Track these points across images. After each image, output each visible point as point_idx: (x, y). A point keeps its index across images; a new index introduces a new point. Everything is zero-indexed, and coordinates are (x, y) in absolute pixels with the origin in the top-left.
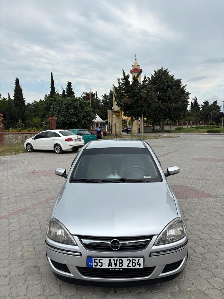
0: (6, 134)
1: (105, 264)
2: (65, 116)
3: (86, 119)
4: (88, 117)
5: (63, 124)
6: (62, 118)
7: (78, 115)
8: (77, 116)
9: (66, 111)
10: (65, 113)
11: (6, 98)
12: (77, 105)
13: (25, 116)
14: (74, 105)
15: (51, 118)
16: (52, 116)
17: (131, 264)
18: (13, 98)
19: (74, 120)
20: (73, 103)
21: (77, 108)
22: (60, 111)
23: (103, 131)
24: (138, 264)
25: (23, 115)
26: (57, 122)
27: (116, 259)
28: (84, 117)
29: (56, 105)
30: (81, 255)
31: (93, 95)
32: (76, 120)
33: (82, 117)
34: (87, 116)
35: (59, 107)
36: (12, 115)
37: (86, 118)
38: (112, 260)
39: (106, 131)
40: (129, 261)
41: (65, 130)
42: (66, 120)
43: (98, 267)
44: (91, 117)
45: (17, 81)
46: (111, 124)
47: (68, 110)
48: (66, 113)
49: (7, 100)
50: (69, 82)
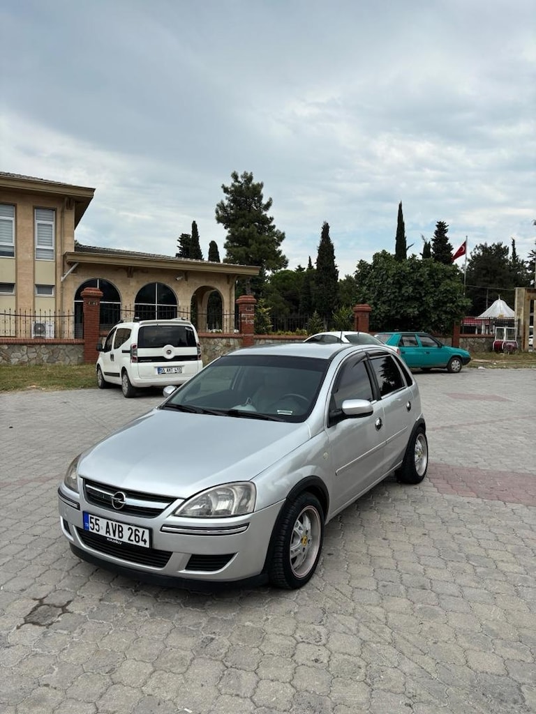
0: (260, 339)
1: (102, 528)
2: (393, 302)
3: (444, 308)
4: (448, 305)
5: (386, 321)
6: (384, 308)
7: (424, 299)
8: (421, 303)
9: (395, 292)
10: (392, 296)
11: (303, 267)
12: (421, 276)
13: (336, 305)
14: (416, 276)
15: (359, 307)
16: (364, 302)
17: (133, 538)
18: (315, 267)
19: (413, 311)
20: (413, 272)
21: (421, 284)
22: (383, 291)
23: (496, 340)
24: (142, 540)
25: (332, 302)
26: (370, 316)
27: (114, 523)
28: (439, 304)
29: (376, 277)
30: (79, 509)
31: (500, 250)
32: (417, 312)
33: (431, 305)
34: (445, 303)
35: (380, 283)
36: (310, 303)
37: (442, 306)
38: (110, 522)
39: (505, 340)
40: (130, 531)
41: (360, 333)
42: (394, 312)
43: (95, 531)
44: (456, 304)
45: (326, 228)
46: (522, 323)
47: (400, 289)
48: (396, 297)
49: (305, 270)
50: (440, 223)
